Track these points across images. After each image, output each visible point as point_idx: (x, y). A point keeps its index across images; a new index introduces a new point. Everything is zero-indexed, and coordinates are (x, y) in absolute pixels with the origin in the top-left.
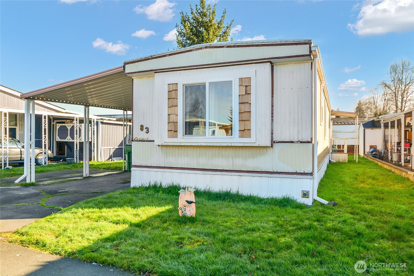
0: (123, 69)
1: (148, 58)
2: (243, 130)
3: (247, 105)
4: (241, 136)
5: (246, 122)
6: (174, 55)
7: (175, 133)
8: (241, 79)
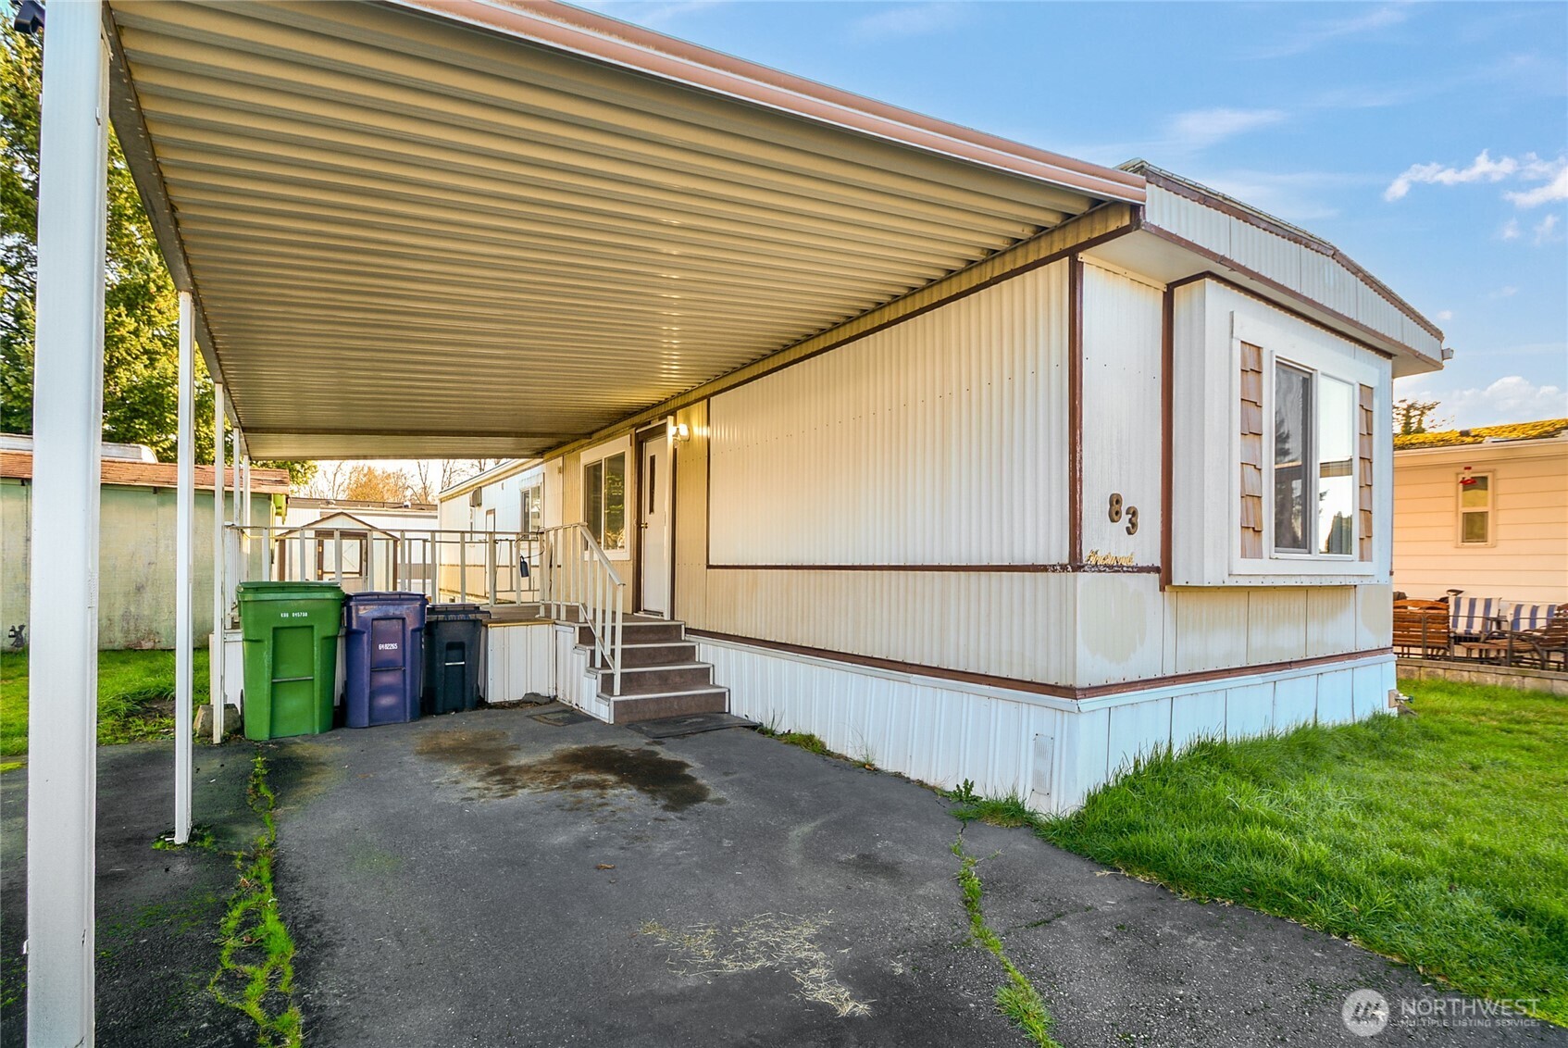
3: (1367, 466)
7: (1257, 539)
8: (1361, 388)
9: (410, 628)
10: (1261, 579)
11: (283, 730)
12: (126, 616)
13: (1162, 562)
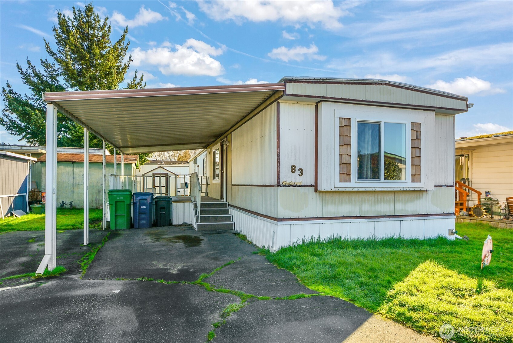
0: (284, 88)
1: (318, 80)
2: (414, 175)
3: (418, 150)
4: (413, 181)
5: (417, 167)
6: (351, 85)
7: (348, 176)
8: (413, 124)
9: (148, 202)
10: (352, 189)
11: (118, 228)
12: (96, 199)
13: (315, 184)
